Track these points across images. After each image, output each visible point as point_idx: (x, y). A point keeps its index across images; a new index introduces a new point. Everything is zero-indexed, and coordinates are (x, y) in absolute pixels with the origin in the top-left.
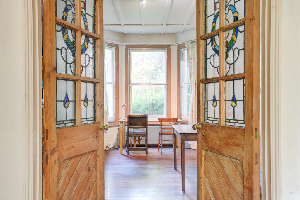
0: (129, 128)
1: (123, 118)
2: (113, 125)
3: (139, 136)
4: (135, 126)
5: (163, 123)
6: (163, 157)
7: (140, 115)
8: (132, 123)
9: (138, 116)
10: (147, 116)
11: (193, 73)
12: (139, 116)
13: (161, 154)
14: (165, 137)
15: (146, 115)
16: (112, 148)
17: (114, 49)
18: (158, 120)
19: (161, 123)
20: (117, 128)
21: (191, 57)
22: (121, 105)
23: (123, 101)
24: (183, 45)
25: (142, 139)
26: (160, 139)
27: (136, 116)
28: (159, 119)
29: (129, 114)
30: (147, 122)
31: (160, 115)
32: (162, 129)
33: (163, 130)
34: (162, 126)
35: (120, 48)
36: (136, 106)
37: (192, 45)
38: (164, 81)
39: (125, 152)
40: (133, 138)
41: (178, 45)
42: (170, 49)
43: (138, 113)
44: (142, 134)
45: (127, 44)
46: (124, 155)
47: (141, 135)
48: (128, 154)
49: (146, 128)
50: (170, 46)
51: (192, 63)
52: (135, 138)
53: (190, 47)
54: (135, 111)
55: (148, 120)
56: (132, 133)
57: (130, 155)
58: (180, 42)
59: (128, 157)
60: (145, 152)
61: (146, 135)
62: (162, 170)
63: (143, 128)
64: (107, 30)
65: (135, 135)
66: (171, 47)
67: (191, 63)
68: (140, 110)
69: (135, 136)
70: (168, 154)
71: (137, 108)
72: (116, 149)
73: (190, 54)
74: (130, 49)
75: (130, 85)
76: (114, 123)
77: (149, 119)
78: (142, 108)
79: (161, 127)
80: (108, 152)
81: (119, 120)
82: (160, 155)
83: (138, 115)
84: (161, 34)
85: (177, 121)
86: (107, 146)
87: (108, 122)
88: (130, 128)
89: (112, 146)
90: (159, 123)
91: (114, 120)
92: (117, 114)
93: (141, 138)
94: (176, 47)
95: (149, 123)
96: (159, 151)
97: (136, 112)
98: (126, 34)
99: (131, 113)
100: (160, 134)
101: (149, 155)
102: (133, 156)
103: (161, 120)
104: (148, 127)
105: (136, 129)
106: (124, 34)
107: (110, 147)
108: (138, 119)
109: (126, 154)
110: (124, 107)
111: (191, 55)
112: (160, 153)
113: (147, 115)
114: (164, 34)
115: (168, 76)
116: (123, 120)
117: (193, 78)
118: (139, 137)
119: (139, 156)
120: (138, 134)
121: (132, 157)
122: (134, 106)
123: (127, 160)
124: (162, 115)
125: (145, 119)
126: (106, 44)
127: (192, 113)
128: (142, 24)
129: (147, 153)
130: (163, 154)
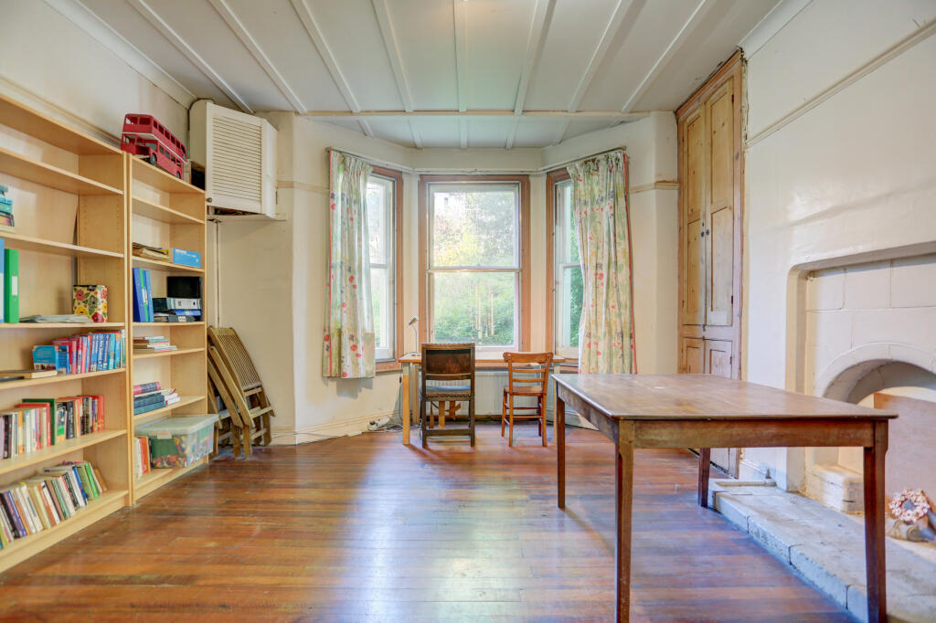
0: (425, 378)
1: (413, 352)
2: (387, 369)
3: (453, 399)
4: (441, 373)
5: (514, 365)
6: (517, 456)
7: (453, 345)
8: (433, 365)
9: (449, 348)
10: (474, 348)
11: (591, 238)
12: (453, 348)
13: (510, 445)
14: (519, 401)
15: (470, 344)
16: (387, 425)
17: (391, 183)
18: (503, 358)
19: (510, 365)
20: (397, 376)
21: (583, 199)
22: (406, 321)
23: (411, 310)
24: (561, 173)
25: (459, 406)
26: (508, 405)
27: (444, 348)
28: (506, 355)
29: (428, 343)
30: (474, 361)
31: (502, 344)
32: (512, 380)
33: (515, 384)
34: (514, 373)
35: (405, 182)
36: (446, 323)
37: (587, 169)
38: (513, 261)
39: (415, 437)
40: (437, 403)
41: (548, 173)
42: (529, 183)
43: (451, 339)
44: (459, 393)
45: (424, 170)
46: (413, 448)
47: (460, 396)
48: (425, 445)
49: (472, 378)
50: (528, 175)
51: (586, 213)
52: (442, 403)
53: (581, 175)
54: (442, 336)
55: (476, 358)
56: (433, 391)
57: (429, 450)
58: (555, 163)
59: (423, 455)
60: (467, 438)
61: (470, 396)
62: (523, 510)
63: (462, 378)
64: (372, 134)
65: (442, 396)
66: (532, 179)
67: (583, 213)
68: (456, 334)
69: (443, 399)
70: (529, 446)
71: (449, 328)
72: (395, 427)
73: (580, 191)
74: (429, 185)
75: (430, 271)
76: (391, 365)
77: (479, 356)
78: (459, 328)
79: (510, 376)
80: (374, 437)
81: (403, 355)
82: (507, 448)
83: (449, 345)
84: (507, 147)
85: (552, 360)
86: (372, 420)
87: (374, 362)
88: (429, 378)
89: (385, 421)
90: (506, 365)
91: (391, 355)
92: (398, 341)
93: (457, 403)
94: (544, 179)
95: (477, 365)
96: (503, 435)
97: (447, 336)
98: (421, 149)
99: (434, 341)
100: (505, 393)
101: (479, 447)
102: (438, 453)
103: (509, 358)
104: (477, 373)
105: (445, 382)
106: (415, 147)
107: (380, 423)
108: (450, 355)
109: (419, 445)
110: (416, 325)
111: (583, 193)
112: (507, 442)
113: (474, 345)
114: (513, 147)
115: (523, 250)
116: (412, 358)
117: (591, 251)
118: (452, 403)
119: (452, 453)
120: (450, 393)
121: (435, 457)
122: (440, 324)
123: (420, 469)
124: (506, 344)
125: (467, 355)
126: (368, 166)
127: (588, 340)
128: (460, 110)
129: (473, 443)
130: (514, 445)
